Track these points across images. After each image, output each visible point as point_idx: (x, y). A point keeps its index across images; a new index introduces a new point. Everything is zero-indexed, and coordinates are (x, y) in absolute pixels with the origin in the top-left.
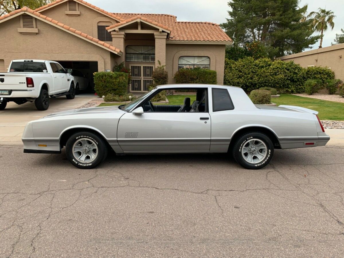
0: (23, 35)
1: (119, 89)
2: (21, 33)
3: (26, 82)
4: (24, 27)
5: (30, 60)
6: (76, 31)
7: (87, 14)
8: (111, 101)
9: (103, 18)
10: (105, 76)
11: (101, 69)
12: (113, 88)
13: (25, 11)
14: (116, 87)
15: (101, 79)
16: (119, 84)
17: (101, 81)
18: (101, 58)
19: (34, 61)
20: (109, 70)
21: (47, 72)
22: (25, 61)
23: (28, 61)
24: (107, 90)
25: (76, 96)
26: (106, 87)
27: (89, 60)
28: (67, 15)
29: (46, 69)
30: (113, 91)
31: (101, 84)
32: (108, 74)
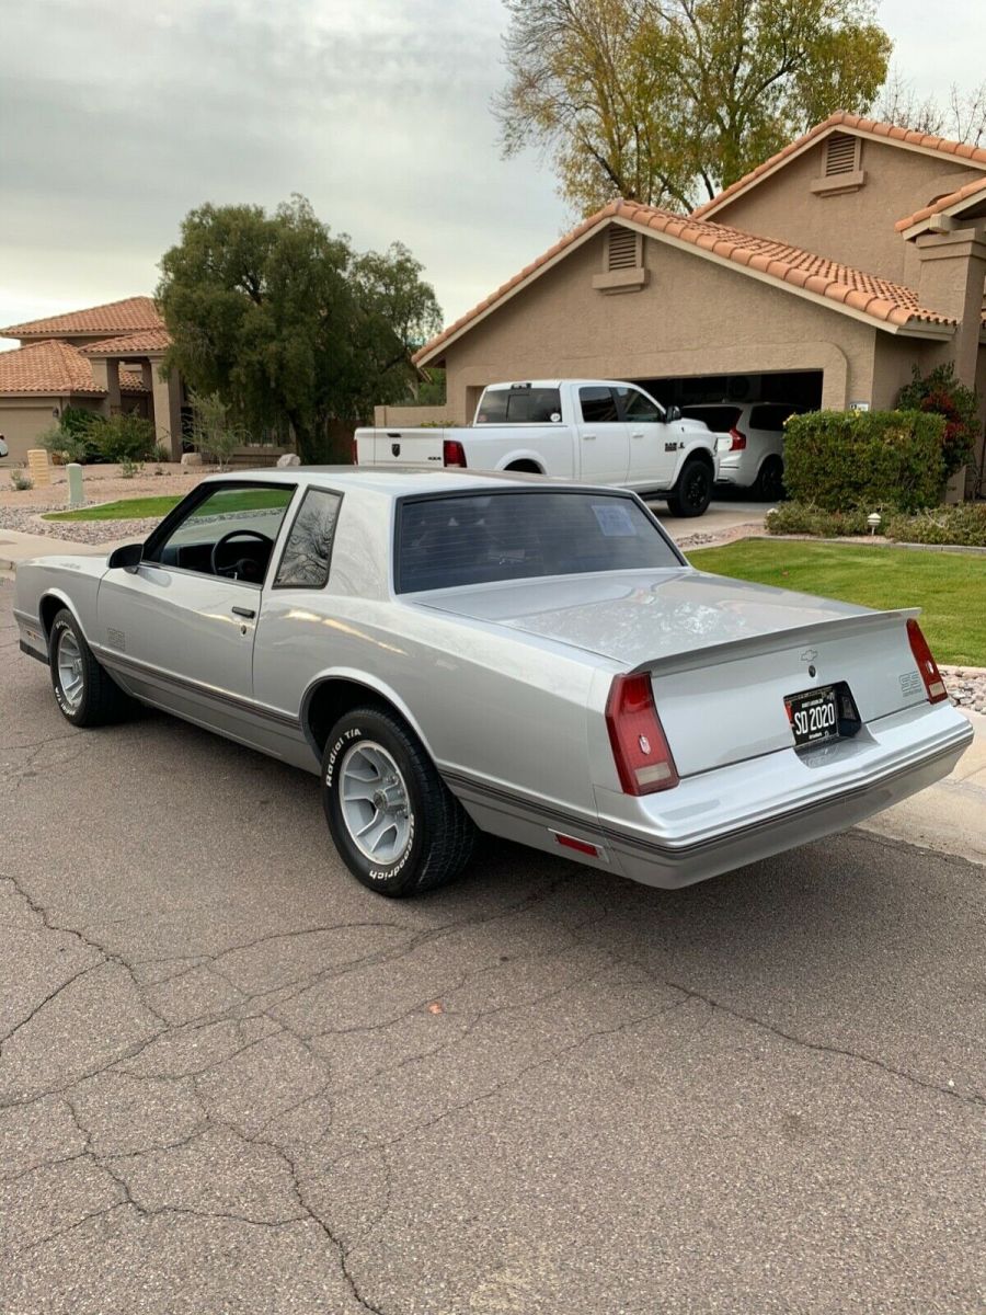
0: (607, 298)
1: (875, 485)
2: (602, 290)
3: (442, 456)
4: (611, 269)
5: (523, 383)
6: (753, 259)
7: (890, 175)
8: (791, 533)
9: (954, 177)
10: (824, 428)
11: (832, 400)
12: (851, 477)
13: (612, 216)
14: (863, 474)
15: (807, 440)
16: (873, 463)
17: (810, 450)
18: (837, 356)
19: (536, 384)
20: (864, 403)
21: (561, 420)
22: (513, 387)
23: (520, 387)
24: (827, 485)
25: (713, 506)
26: (826, 474)
27: (793, 367)
28: (818, 194)
29: (559, 411)
30: (851, 490)
31: (806, 460)
32: (833, 420)
